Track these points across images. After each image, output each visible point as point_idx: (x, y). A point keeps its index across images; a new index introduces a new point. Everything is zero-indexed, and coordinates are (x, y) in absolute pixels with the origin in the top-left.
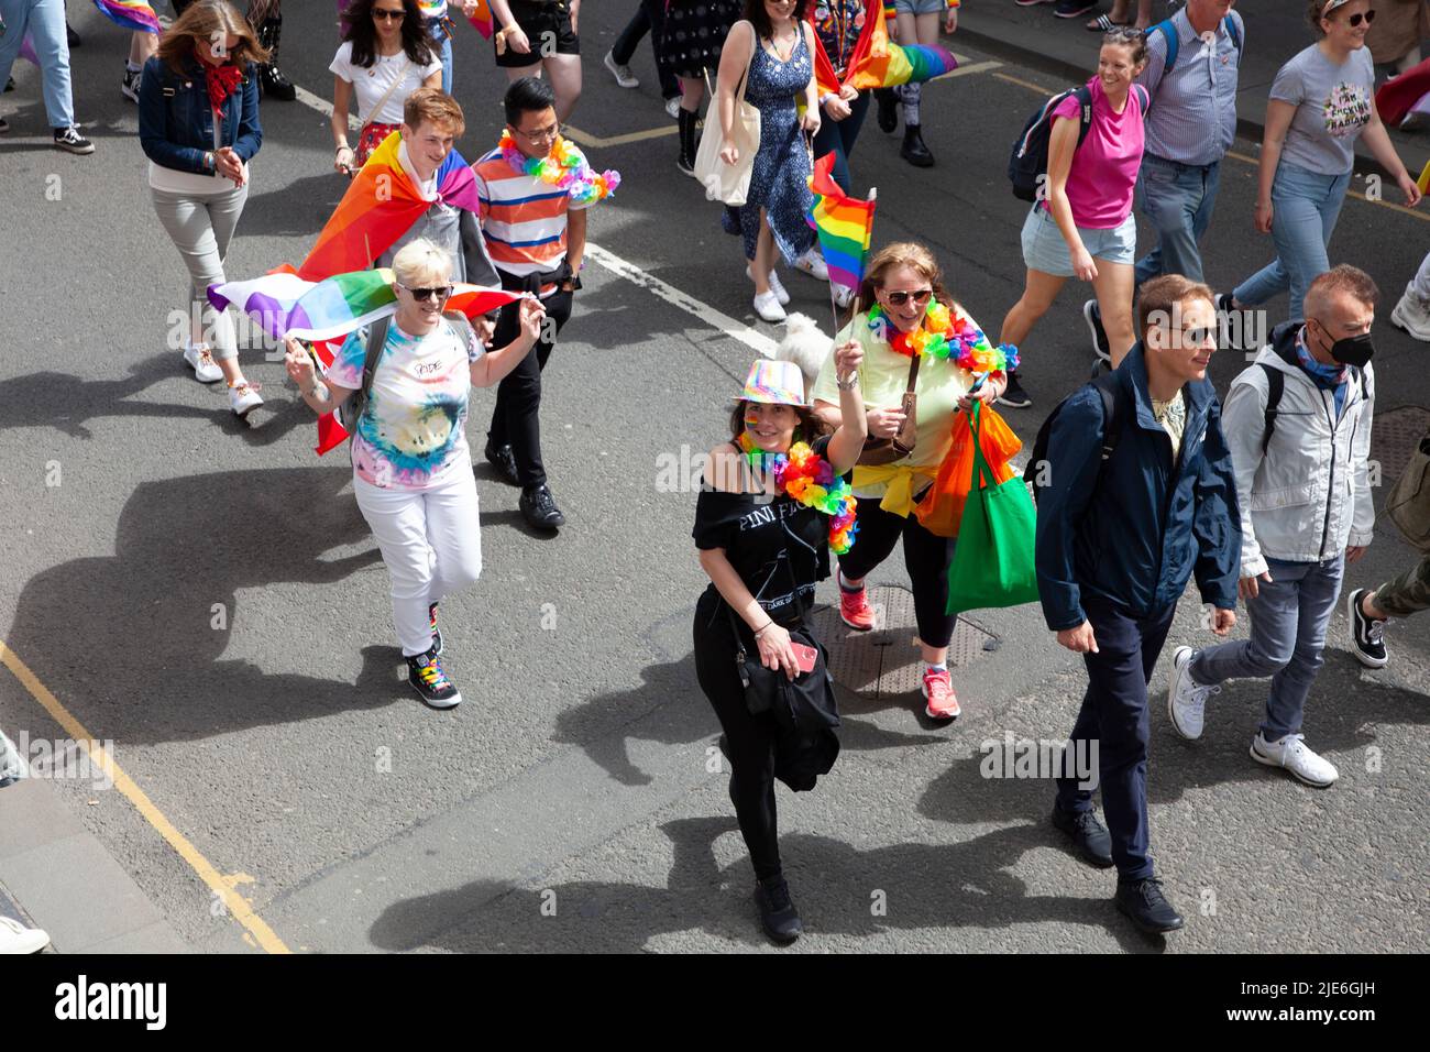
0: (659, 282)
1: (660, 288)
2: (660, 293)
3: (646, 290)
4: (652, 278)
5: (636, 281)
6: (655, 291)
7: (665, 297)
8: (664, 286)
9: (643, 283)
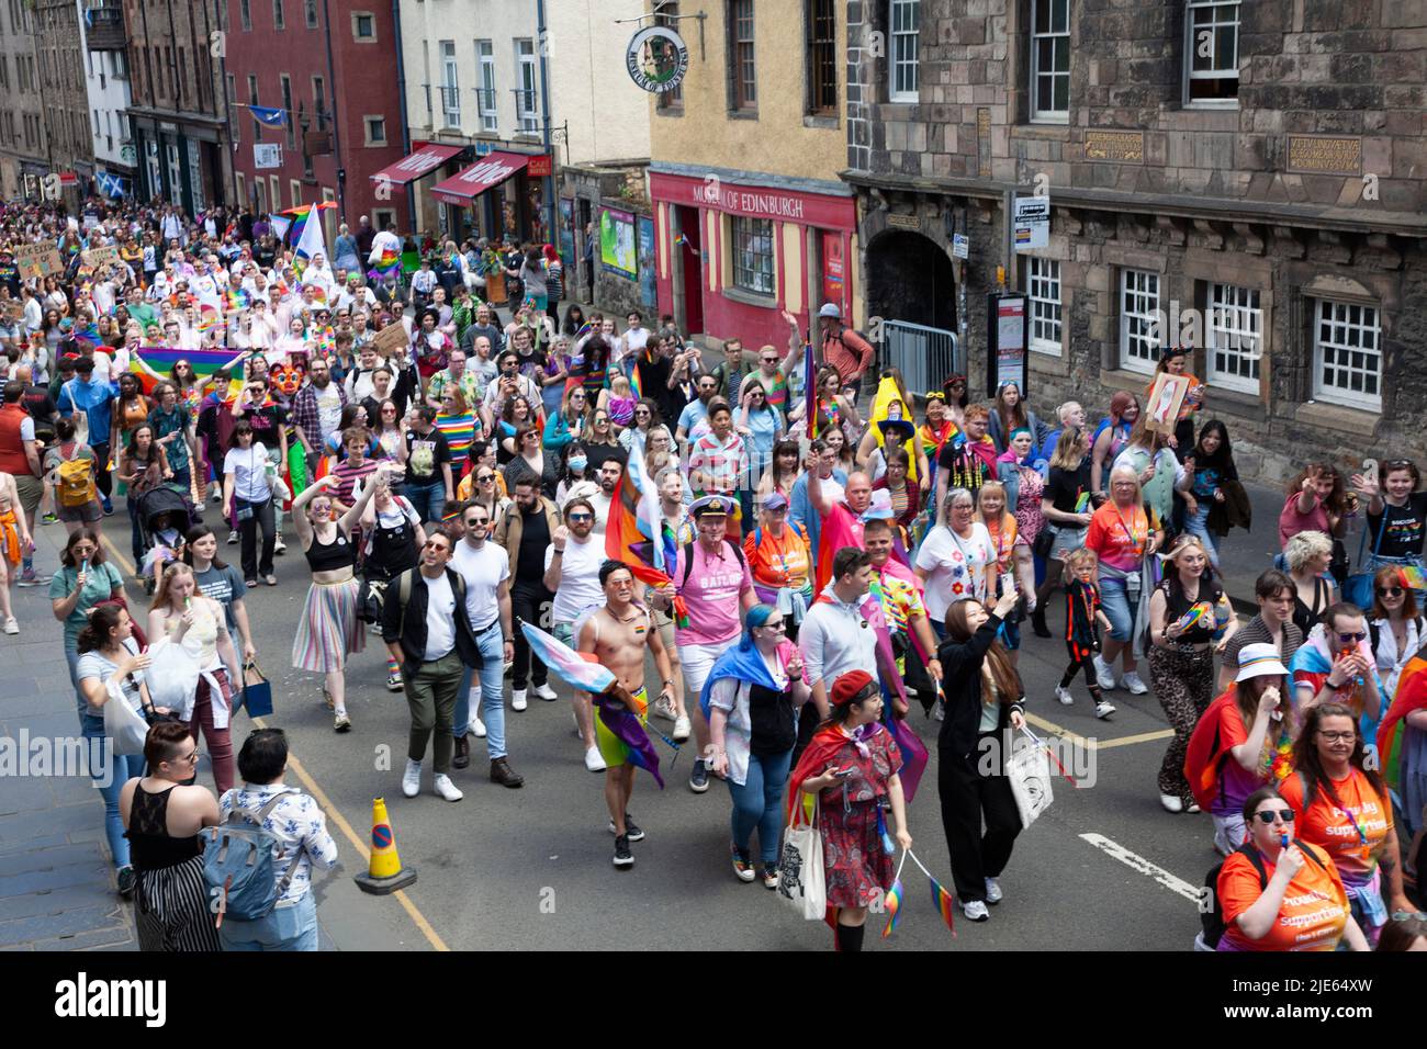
0: (1162, 871)
1: (1163, 876)
2: (1165, 882)
3: (1151, 878)
4: (1155, 868)
5: (1142, 870)
6: (1159, 879)
7: (1169, 885)
8: (1167, 875)
9: (1148, 872)
